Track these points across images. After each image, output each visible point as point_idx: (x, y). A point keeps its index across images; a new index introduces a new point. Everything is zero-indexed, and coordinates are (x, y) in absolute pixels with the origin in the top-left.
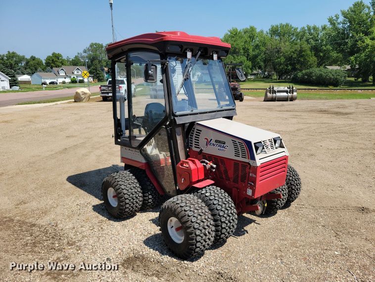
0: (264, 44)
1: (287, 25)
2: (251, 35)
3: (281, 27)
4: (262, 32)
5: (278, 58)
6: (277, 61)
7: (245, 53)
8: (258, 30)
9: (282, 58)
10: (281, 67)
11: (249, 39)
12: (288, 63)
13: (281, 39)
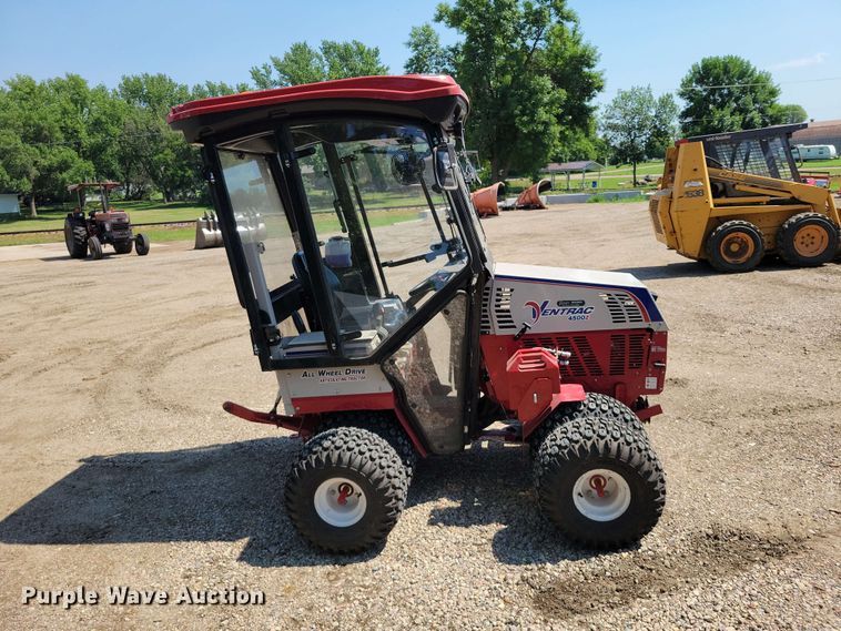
0: (116, 120)
1: (161, 79)
2: (76, 96)
3: (146, 82)
4: (103, 89)
5: (157, 152)
6: (156, 158)
7: (67, 139)
8: (91, 86)
9: (168, 151)
10: (169, 173)
11: (72, 106)
12: (184, 162)
13: (155, 110)
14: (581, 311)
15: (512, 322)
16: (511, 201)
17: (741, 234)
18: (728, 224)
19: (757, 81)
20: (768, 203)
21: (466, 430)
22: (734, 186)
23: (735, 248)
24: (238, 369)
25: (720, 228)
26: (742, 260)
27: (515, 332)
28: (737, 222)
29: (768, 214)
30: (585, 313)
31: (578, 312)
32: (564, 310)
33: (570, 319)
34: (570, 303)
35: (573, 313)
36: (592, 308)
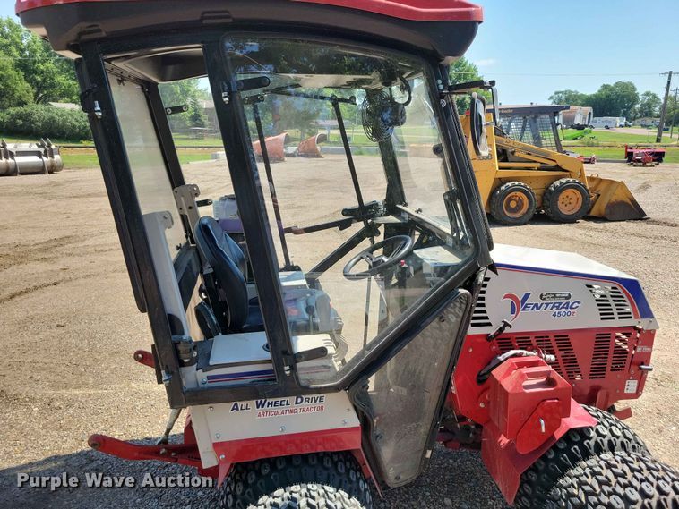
14: (567, 306)
15: (487, 318)
16: (291, 149)
17: (518, 194)
18: (510, 184)
19: (468, 71)
20: (539, 169)
21: (428, 455)
22: (513, 153)
23: (513, 204)
24: (61, 330)
25: (503, 187)
26: (519, 215)
27: (491, 331)
28: (517, 183)
29: (538, 178)
30: (571, 308)
31: (563, 307)
32: (547, 304)
33: (555, 315)
34: (555, 296)
35: (558, 308)
36: (579, 303)
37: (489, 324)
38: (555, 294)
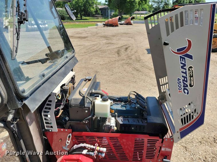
14: (185, 86)
15: (173, 31)
16: (123, 22)
30: (184, 89)
31: (184, 84)
32: (186, 73)
33: (179, 79)
34: (191, 76)
35: (183, 80)
36: (188, 93)
37: (168, 34)
38: (192, 76)
